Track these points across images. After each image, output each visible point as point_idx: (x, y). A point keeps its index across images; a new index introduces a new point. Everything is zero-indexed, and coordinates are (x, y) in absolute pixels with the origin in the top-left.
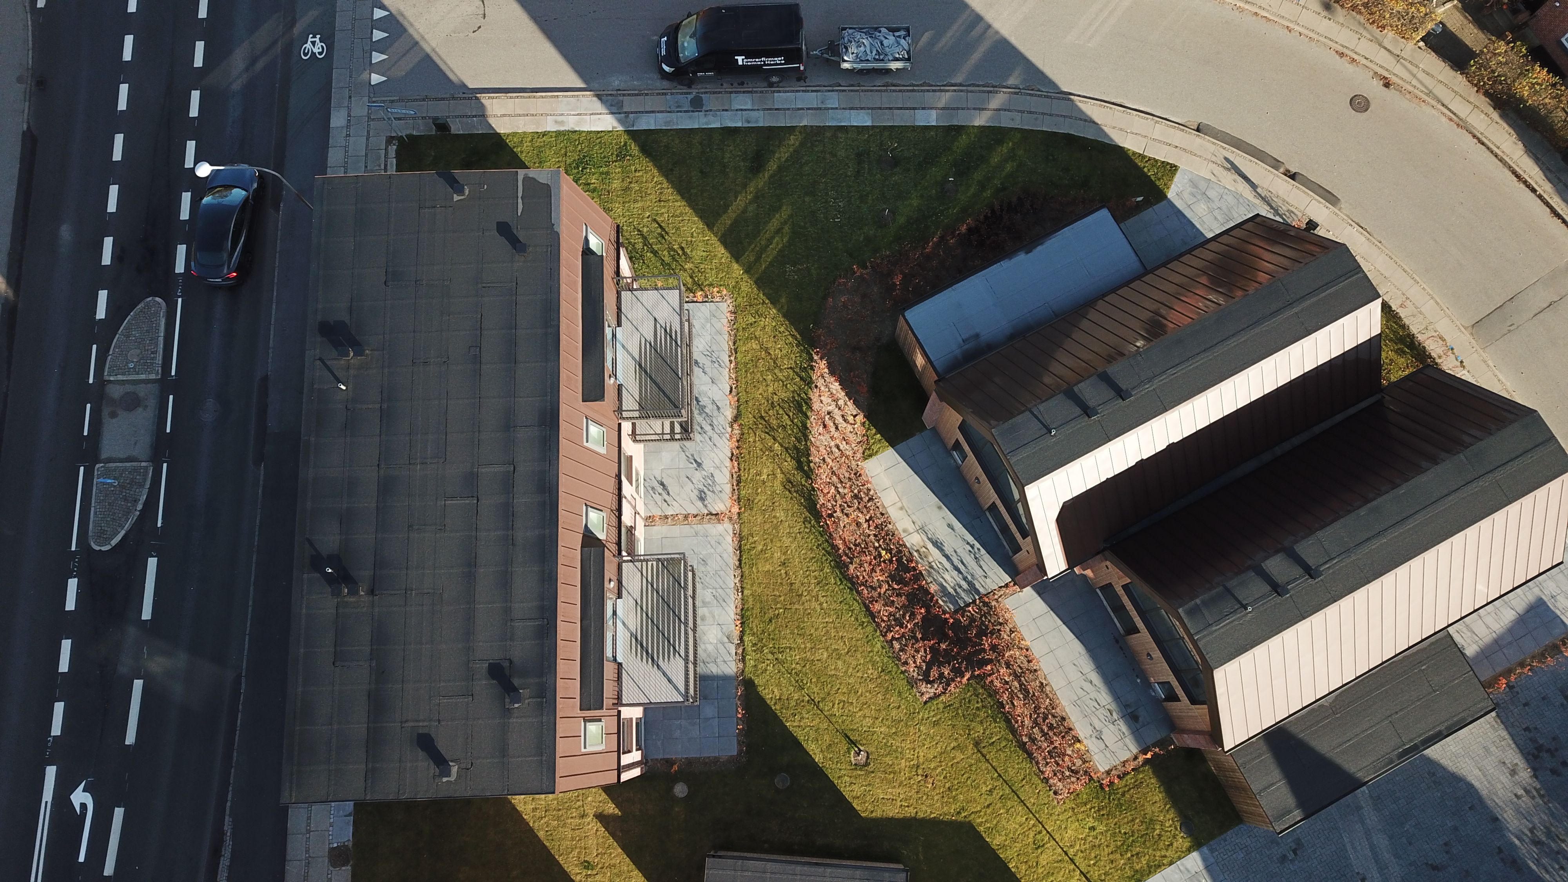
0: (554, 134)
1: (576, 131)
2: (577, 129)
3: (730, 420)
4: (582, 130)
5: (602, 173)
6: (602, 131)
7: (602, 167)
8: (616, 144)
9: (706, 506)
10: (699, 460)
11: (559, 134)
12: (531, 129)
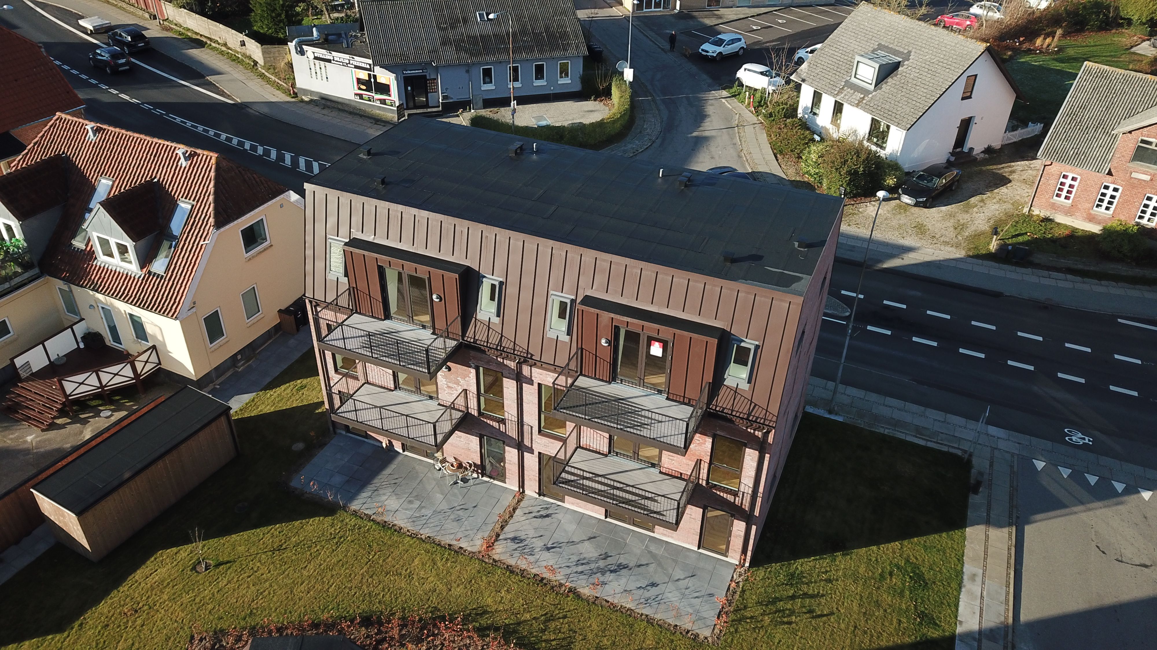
0: (959, 568)
1: (960, 588)
2: (963, 590)
3: (578, 590)
4: (962, 593)
5: (902, 591)
6: (957, 610)
7: (911, 593)
8: (939, 617)
9: (506, 539)
10: (551, 551)
11: (960, 574)
12: (968, 552)
